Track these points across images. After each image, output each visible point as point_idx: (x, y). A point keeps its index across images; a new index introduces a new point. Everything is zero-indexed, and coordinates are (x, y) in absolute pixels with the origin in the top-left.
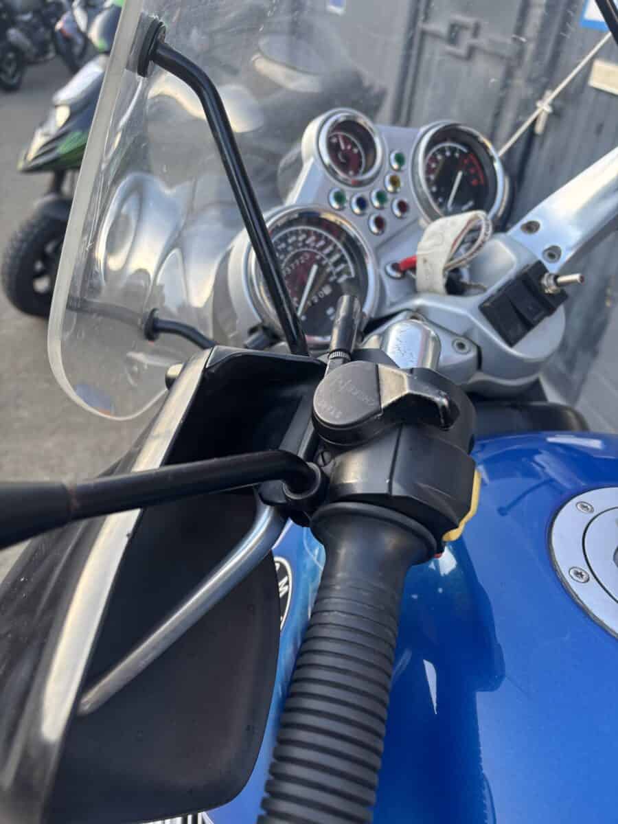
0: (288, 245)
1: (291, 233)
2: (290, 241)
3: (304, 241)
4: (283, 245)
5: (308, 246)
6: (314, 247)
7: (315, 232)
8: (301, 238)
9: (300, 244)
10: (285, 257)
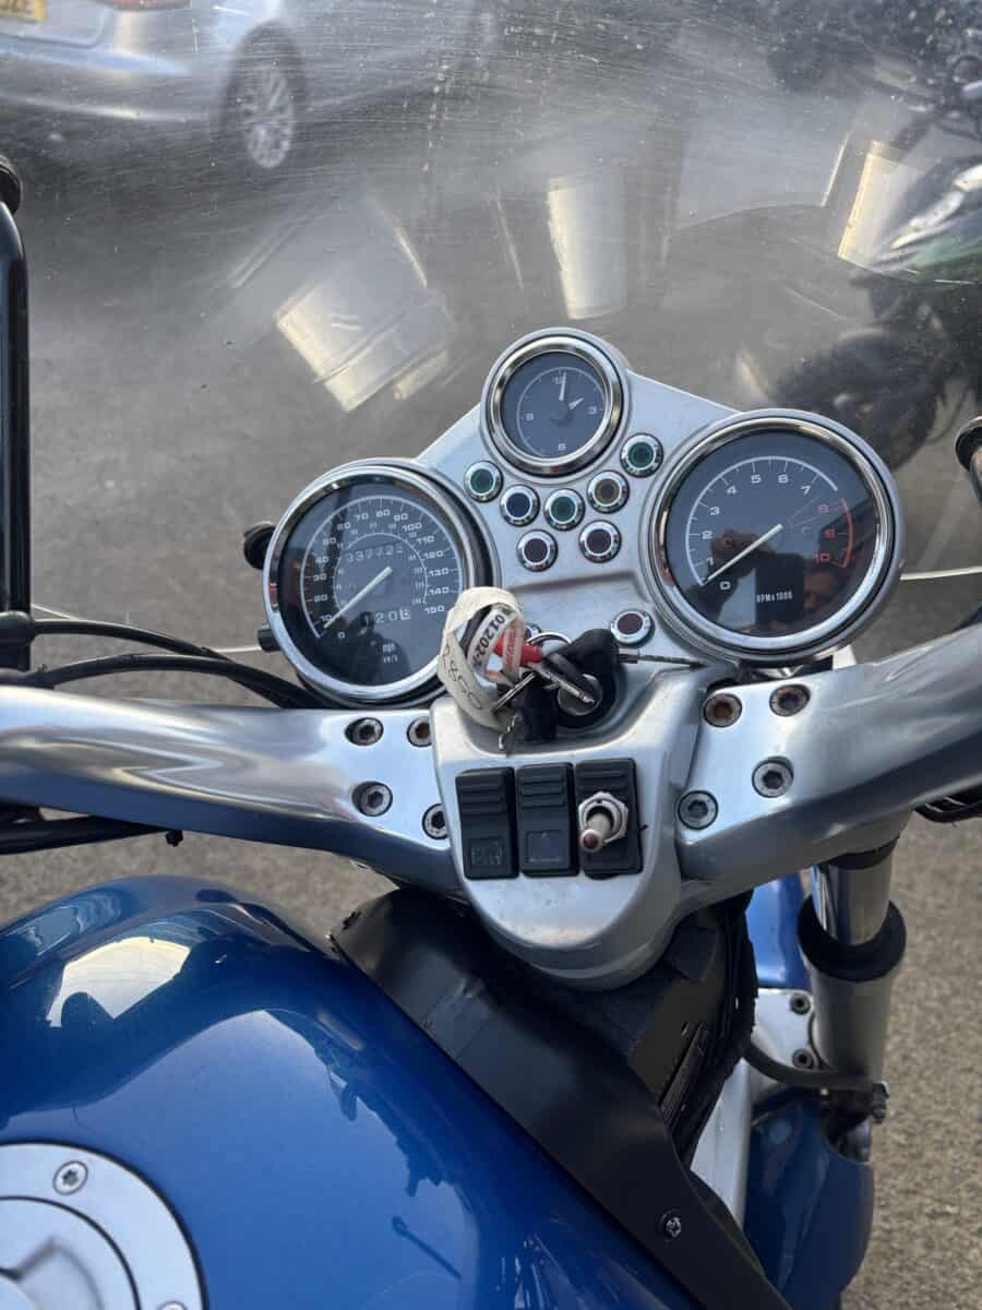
0: (373, 518)
1: (386, 504)
2: (379, 514)
3: (401, 523)
4: (365, 516)
5: (405, 534)
6: (413, 541)
7: (426, 518)
8: (397, 518)
9: (392, 526)
10: (360, 534)
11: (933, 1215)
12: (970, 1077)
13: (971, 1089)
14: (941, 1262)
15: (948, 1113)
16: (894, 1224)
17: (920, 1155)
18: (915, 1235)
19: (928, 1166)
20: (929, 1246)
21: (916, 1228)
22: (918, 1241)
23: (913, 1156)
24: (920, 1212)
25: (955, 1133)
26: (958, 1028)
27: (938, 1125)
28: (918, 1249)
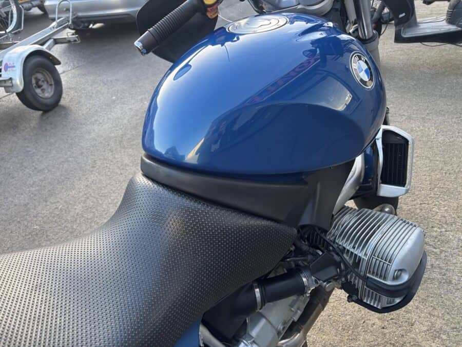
11: (421, 204)
12: (425, 177)
13: (426, 178)
14: (425, 212)
15: (421, 184)
16: (411, 207)
17: (414, 193)
18: (417, 208)
19: (417, 195)
20: (421, 210)
21: (417, 207)
22: (418, 210)
23: (412, 194)
24: (417, 204)
25: (423, 188)
26: (419, 168)
27: (418, 187)
28: (418, 211)
